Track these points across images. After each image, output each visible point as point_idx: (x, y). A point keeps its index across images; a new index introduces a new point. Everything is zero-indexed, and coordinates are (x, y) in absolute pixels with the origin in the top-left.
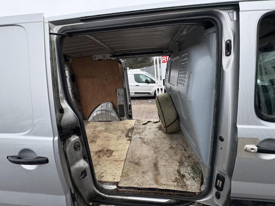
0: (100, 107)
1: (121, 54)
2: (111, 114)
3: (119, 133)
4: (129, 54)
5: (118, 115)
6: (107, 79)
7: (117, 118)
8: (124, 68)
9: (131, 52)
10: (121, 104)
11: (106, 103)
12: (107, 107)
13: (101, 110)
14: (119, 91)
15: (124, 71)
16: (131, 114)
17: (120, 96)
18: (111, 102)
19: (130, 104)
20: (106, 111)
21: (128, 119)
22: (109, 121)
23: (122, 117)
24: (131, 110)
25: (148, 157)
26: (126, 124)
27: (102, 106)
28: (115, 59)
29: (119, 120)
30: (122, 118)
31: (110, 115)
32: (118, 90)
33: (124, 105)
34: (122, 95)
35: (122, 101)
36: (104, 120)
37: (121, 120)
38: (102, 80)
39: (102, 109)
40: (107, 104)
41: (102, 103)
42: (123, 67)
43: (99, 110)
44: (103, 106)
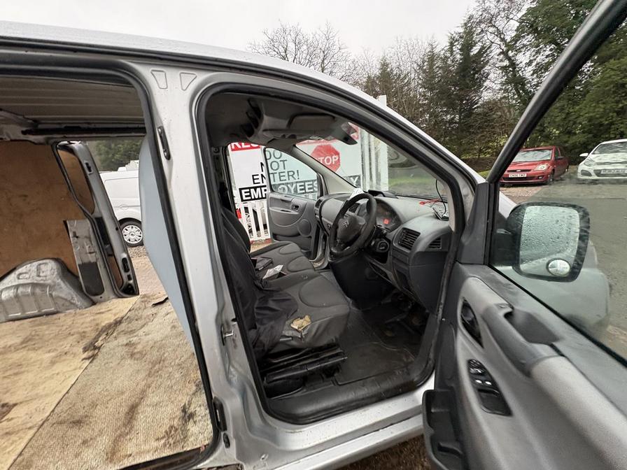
0: (13, 276)
1: (58, 126)
2: (54, 294)
3: (66, 345)
4: (84, 128)
5: (83, 291)
6: (26, 196)
7: (77, 300)
8: (87, 164)
9: (89, 123)
10: (86, 261)
11: (36, 264)
12: (41, 274)
13: (17, 287)
14: (75, 228)
15: (88, 172)
16: (131, 282)
17: (80, 240)
18: (53, 259)
19: (125, 256)
20: (34, 285)
21: (119, 297)
22: (48, 314)
23: (96, 294)
24: (130, 273)
25: (123, 393)
26: (102, 313)
27: (20, 274)
28: (42, 141)
29: (86, 304)
30: (95, 298)
31: (51, 295)
32: (74, 226)
33: (96, 263)
34: (86, 237)
35: (90, 253)
36: (29, 313)
37: (94, 303)
38: (9, 199)
39: (21, 282)
40: (40, 264)
41: (20, 265)
42: (84, 162)
43: (7, 288)
44: (26, 273)
